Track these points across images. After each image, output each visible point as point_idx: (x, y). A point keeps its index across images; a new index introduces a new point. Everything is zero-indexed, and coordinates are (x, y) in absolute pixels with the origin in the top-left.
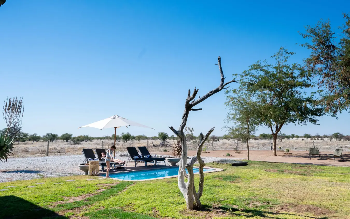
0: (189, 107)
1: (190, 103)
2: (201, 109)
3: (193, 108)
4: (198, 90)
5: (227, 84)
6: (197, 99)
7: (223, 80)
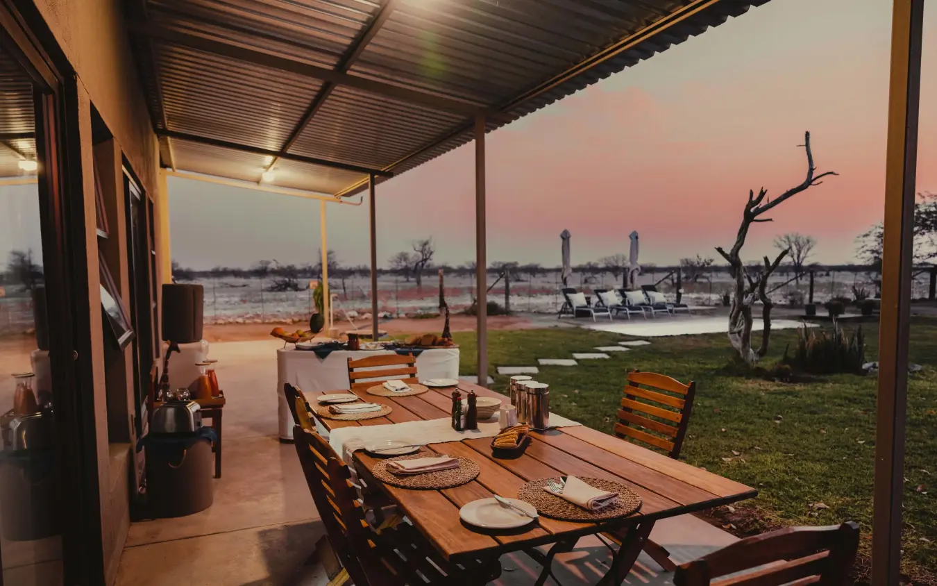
0: (749, 217)
1: (752, 210)
2: (771, 220)
3: (756, 218)
4: (766, 191)
5: (818, 177)
6: (763, 203)
7: (811, 170)
